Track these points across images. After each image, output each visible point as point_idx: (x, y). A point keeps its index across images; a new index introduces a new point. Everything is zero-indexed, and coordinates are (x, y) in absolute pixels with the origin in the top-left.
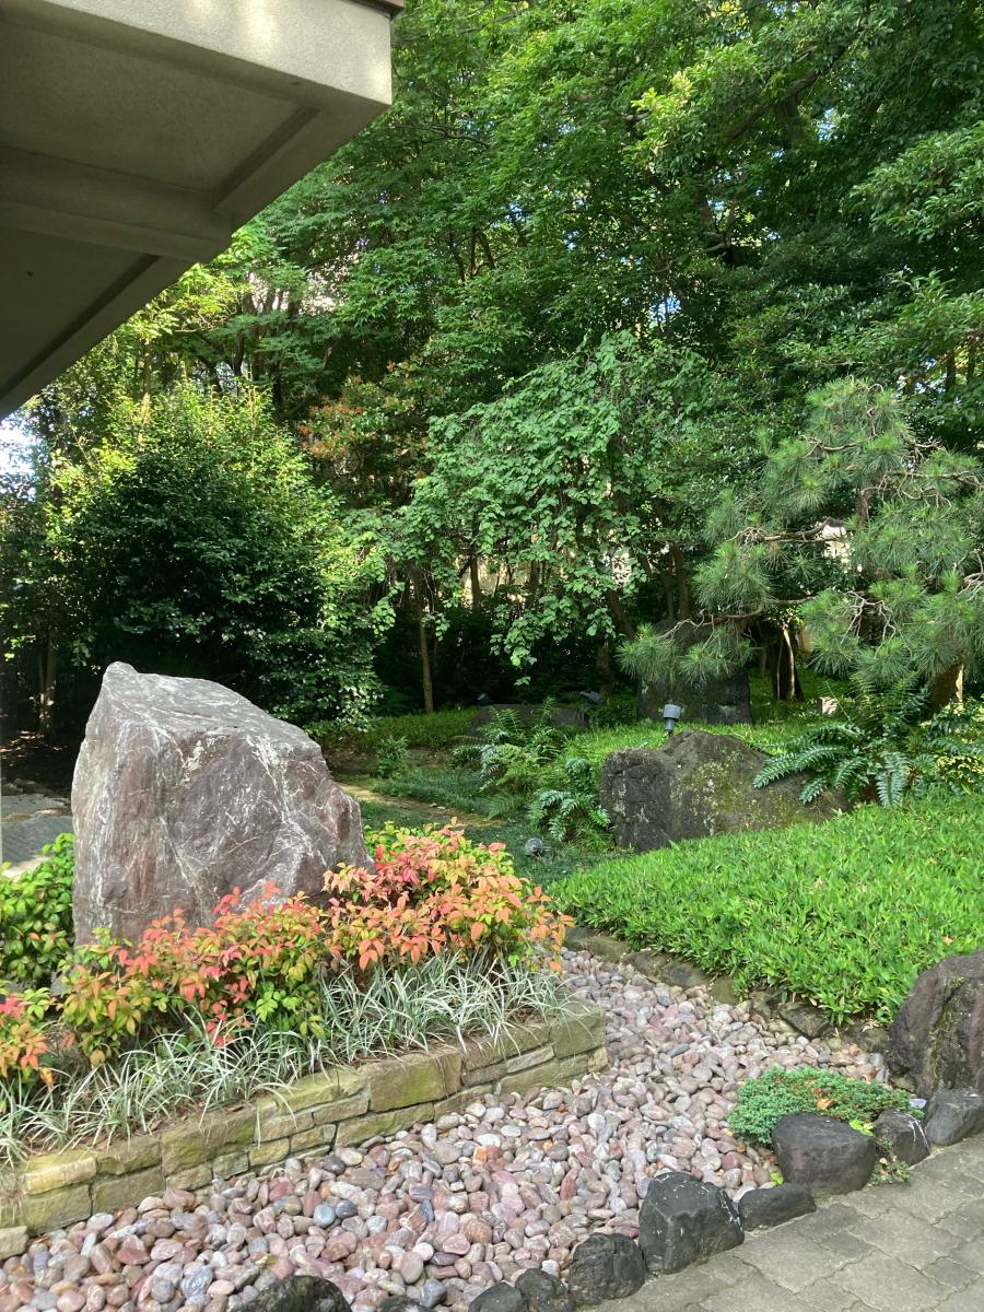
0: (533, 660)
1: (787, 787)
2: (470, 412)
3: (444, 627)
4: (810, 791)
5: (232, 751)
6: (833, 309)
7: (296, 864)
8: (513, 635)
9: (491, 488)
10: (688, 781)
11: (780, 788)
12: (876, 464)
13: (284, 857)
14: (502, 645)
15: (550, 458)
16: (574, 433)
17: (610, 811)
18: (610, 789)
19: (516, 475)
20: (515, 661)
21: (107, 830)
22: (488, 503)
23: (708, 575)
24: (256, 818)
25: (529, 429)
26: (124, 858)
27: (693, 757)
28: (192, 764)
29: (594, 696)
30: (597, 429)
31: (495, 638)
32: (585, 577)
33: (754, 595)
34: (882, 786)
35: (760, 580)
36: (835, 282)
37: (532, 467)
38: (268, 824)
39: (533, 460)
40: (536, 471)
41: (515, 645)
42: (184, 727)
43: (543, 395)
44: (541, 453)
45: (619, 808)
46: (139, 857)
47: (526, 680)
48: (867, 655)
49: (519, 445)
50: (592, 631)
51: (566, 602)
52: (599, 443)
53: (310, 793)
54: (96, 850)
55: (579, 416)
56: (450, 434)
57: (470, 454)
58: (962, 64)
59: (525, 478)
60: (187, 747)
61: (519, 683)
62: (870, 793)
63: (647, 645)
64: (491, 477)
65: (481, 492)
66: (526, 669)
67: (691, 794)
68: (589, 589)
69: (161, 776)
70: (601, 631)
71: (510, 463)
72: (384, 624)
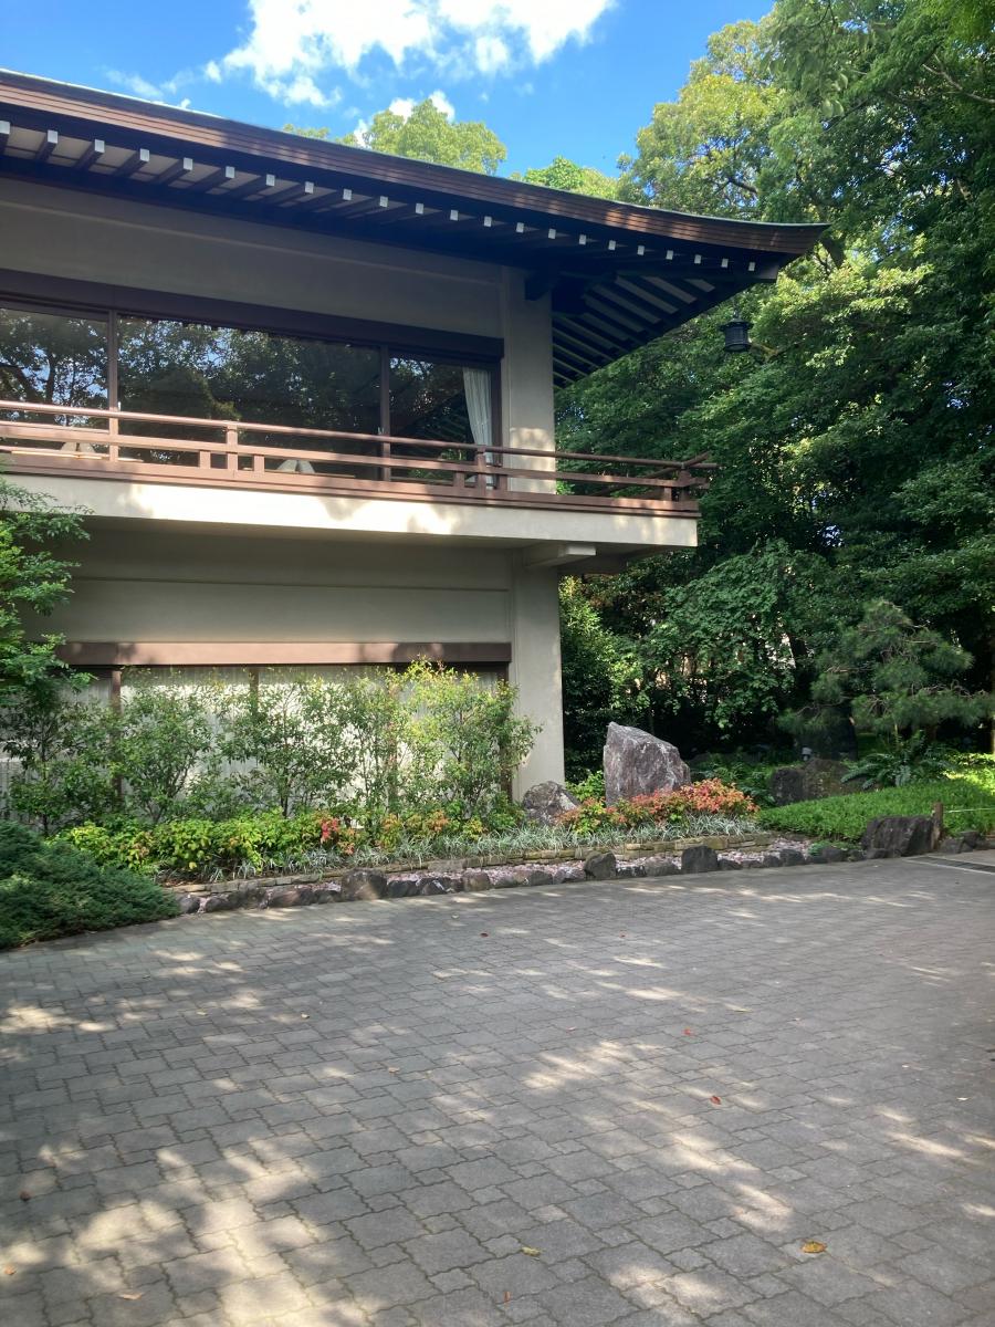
0: (731, 726)
1: (857, 782)
2: (690, 585)
3: (678, 707)
4: (866, 784)
5: (653, 748)
6: (889, 546)
7: (672, 784)
8: (719, 711)
9: (705, 631)
10: (811, 780)
11: (854, 782)
12: (887, 641)
13: (668, 782)
14: (712, 717)
15: (738, 614)
16: (751, 601)
17: (775, 797)
18: (774, 786)
19: (719, 622)
20: (721, 725)
21: (620, 770)
22: (703, 639)
23: (816, 687)
24: (660, 769)
25: (725, 597)
26: (625, 779)
27: (814, 770)
28: (643, 752)
29: (766, 747)
30: (764, 599)
31: (707, 713)
32: (760, 679)
33: (835, 695)
34: (897, 779)
35: (837, 689)
36: (890, 530)
37: (728, 618)
38: (663, 771)
39: (728, 615)
40: (730, 621)
41: (721, 717)
42: (641, 741)
43: (733, 576)
44: (733, 610)
45: (779, 795)
46: (629, 778)
47: (727, 736)
48: (877, 721)
49: (718, 606)
50: (764, 709)
51: (749, 693)
52: (766, 607)
53: (675, 763)
54: (617, 776)
55: (755, 592)
56: (679, 599)
57: (691, 610)
58: (950, 425)
59: (724, 624)
60: (642, 746)
61: (723, 738)
62: (892, 784)
63: (790, 718)
64: (704, 624)
65: (699, 633)
66: (726, 729)
67: (812, 786)
68: (762, 686)
69: (636, 755)
70: (770, 709)
71: (714, 615)
72: (642, 706)
